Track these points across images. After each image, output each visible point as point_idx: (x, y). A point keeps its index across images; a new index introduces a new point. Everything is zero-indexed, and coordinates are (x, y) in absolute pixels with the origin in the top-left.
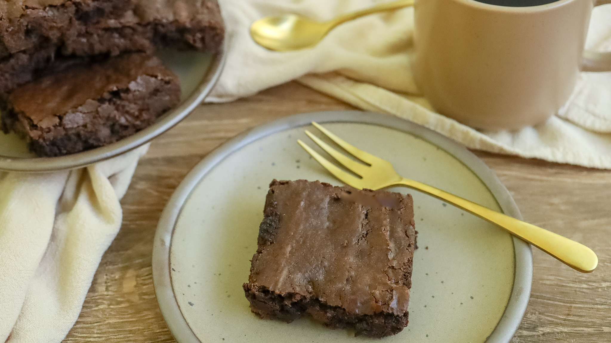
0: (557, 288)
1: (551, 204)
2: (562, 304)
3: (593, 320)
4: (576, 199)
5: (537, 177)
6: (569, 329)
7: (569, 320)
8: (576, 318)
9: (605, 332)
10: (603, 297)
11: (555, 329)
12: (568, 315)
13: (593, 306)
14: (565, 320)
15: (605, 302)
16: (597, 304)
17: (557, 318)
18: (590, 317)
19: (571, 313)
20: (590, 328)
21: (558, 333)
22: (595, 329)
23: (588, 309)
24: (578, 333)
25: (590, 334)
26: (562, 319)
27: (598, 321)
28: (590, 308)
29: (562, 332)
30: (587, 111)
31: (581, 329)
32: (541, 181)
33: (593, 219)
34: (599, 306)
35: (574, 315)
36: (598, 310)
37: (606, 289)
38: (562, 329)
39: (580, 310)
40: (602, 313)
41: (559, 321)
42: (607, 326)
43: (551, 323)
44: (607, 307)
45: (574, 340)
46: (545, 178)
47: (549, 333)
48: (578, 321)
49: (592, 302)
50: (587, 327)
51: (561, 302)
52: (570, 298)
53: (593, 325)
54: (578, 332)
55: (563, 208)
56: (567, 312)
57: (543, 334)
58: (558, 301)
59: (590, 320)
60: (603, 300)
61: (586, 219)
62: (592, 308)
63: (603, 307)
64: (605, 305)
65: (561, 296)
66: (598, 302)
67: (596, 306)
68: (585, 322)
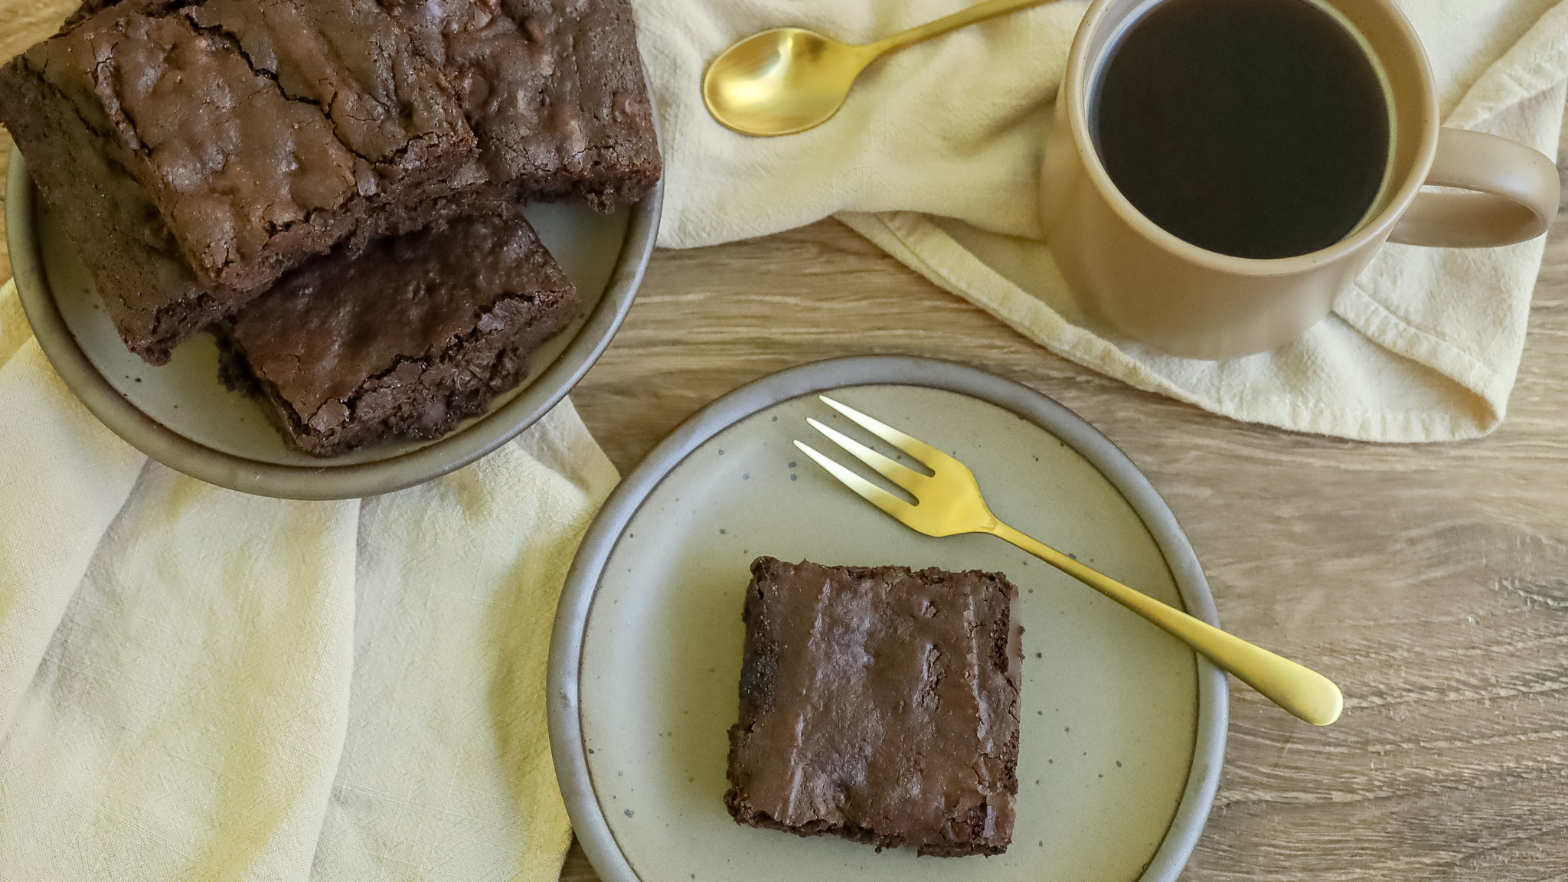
0: (1263, 710)
1: (1277, 520)
2: (1268, 742)
3: (1318, 777)
4: (1325, 508)
5: (1258, 453)
6: (1274, 794)
7: (1276, 777)
8: (1288, 773)
9: (1334, 803)
10: (1342, 729)
11: (1250, 795)
12: (1276, 765)
13: (1321, 748)
14: (1268, 776)
15: (1344, 740)
16: (1329, 744)
17: (1256, 772)
18: (1314, 771)
19: (1281, 761)
20: (1311, 792)
21: (1254, 802)
22: (1319, 796)
23: (1314, 754)
24: (1287, 804)
25: (1309, 807)
26: (1265, 773)
27: (1326, 780)
28: (1316, 752)
29: (1260, 801)
30: (1374, 296)
31: (1295, 794)
32: (1266, 462)
33: (1349, 555)
34: (1332, 749)
35: (1287, 767)
36: (1330, 756)
37: (1349, 713)
38: (1261, 794)
39: (1297, 757)
40: (1335, 763)
41: (1258, 778)
42: (1340, 790)
43: (1246, 782)
44: (1344, 750)
45: (1280, 817)
46: (1272, 456)
47: (1237, 802)
48: (1291, 779)
49: (1320, 740)
50: (1305, 791)
51: (1267, 738)
52: (1285, 731)
53: (1318, 786)
54: (1291, 801)
55: (1298, 528)
56: (1275, 760)
57: (1228, 805)
58: (1263, 738)
59: (1313, 777)
60: (1342, 737)
61: (1336, 556)
62: (1320, 753)
63: (1339, 749)
64: (1343, 746)
65: (1268, 726)
66: (1333, 740)
67: (1328, 749)
68: (1304, 781)
